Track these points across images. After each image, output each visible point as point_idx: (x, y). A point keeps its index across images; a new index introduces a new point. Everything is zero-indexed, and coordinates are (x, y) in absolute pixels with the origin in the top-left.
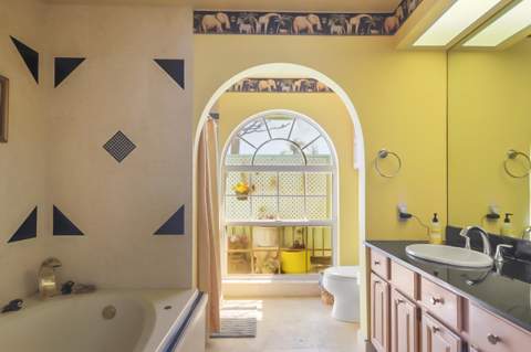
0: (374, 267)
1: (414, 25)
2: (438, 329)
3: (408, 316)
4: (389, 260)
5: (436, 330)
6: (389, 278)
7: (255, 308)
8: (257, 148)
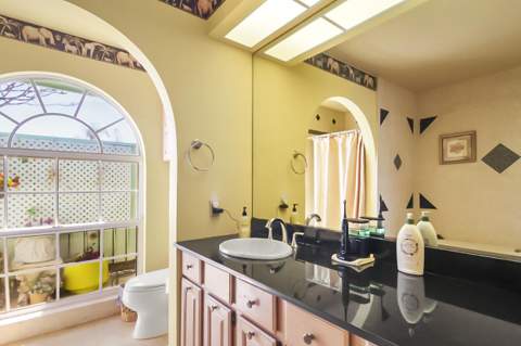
0: (185, 272)
1: (229, 12)
2: (253, 334)
3: (222, 323)
4: (203, 263)
5: (252, 335)
6: (203, 282)
8: (19, 125)
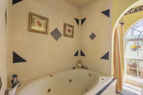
7: (138, 90)
8: (141, 32)
